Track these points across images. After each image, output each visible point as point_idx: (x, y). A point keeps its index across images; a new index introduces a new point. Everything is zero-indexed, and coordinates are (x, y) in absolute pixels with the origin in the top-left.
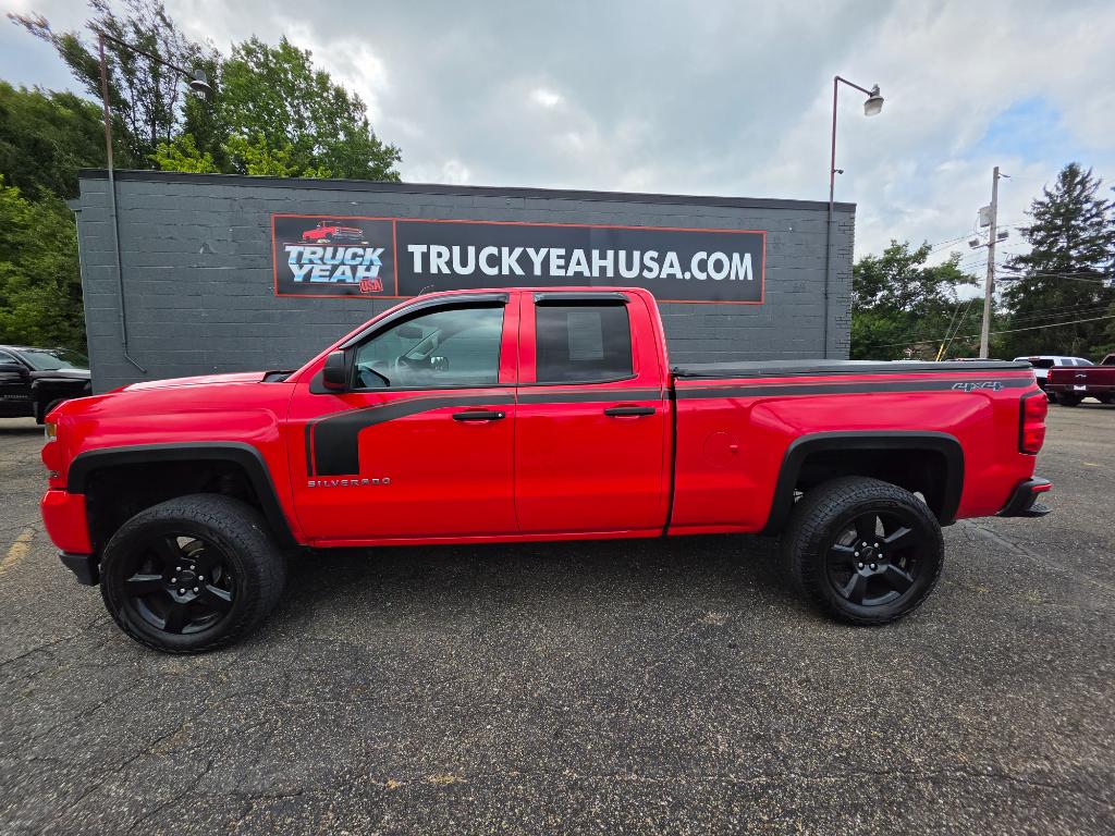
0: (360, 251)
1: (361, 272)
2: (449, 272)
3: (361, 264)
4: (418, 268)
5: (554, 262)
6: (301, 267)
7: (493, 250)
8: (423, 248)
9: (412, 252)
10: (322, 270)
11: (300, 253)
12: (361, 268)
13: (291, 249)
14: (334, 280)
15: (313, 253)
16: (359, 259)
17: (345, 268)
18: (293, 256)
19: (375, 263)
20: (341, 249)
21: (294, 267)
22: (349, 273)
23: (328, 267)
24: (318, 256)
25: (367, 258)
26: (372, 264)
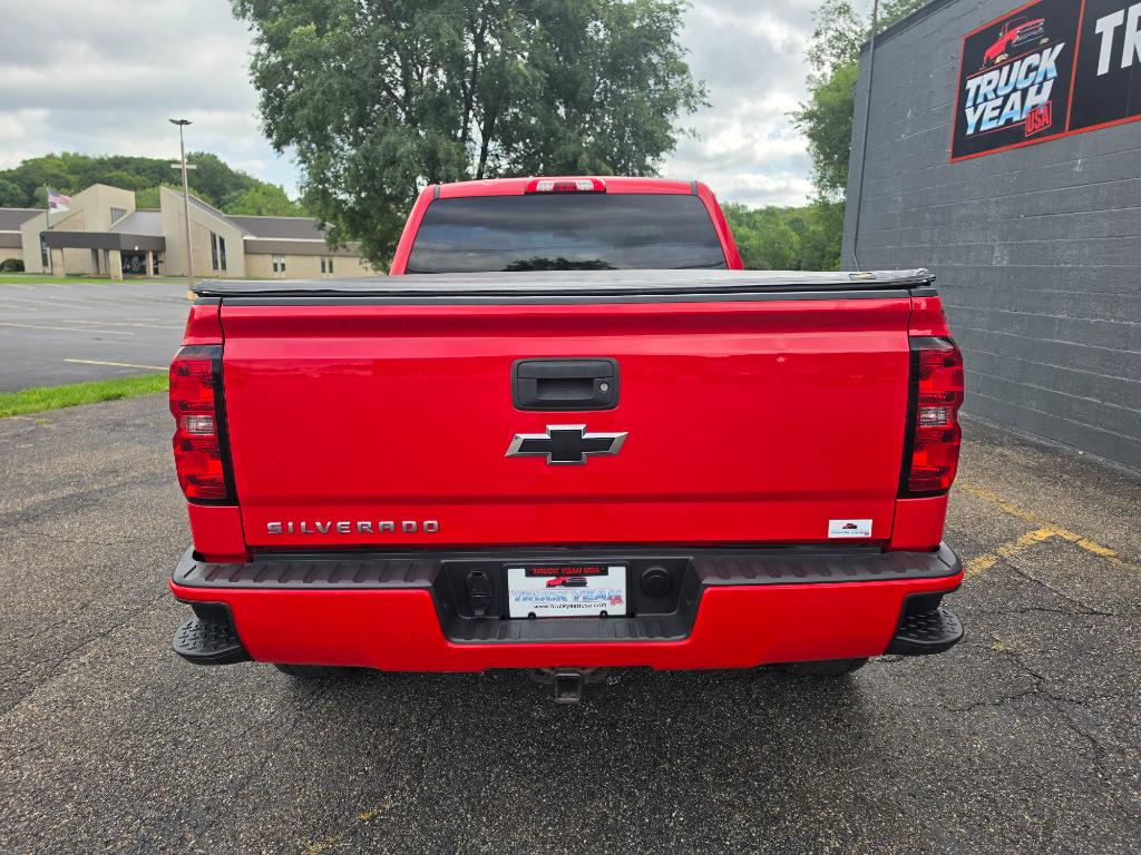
0: (1033, 59)
1: (1032, 100)
3: (1033, 84)
4: (1103, 68)
6: (975, 106)
8: (1116, 19)
9: (1101, 34)
10: (994, 109)
11: (978, 87)
12: (1033, 90)
13: (972, 84)
14: (1002, 122)
15: (990, 82)
16: (1032, 75)
17: (1016, 97)
18: (971, 95)
19: (1049, 76)
20: (1017, 64)
21: (969, 112)
22: (1018, 106)
23: (999, 102)
24: (993, 86)
25: (1041, 69)
26: (1045, 79)
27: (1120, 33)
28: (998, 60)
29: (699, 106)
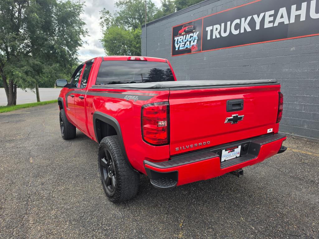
0: (192, 34)
1: (192, 44)
2: (219, 37)
3: (192, 40)
4: (209, 38)
5: (267, 19)
6: (178, 44)
7: (237, 21)
8: (211, 28)
9: (207, 31)
10: (182, 45)
11: (178, 40)
12: (192, 41)
13: (176, 39)
14: (185, 48)
15: (181, 39)
16: (192, 38)
17: (188, 43)
18: (176, 41)
19: (196, 39)
20: (187, 35)
21: (176, 45)
22: (189, 44)
23: (184, 43)
24: (182, 39)
25: (194, 37)
26: (195, 39)
27: (212, 31)
28: (182, 34)
29: (86, 36)
